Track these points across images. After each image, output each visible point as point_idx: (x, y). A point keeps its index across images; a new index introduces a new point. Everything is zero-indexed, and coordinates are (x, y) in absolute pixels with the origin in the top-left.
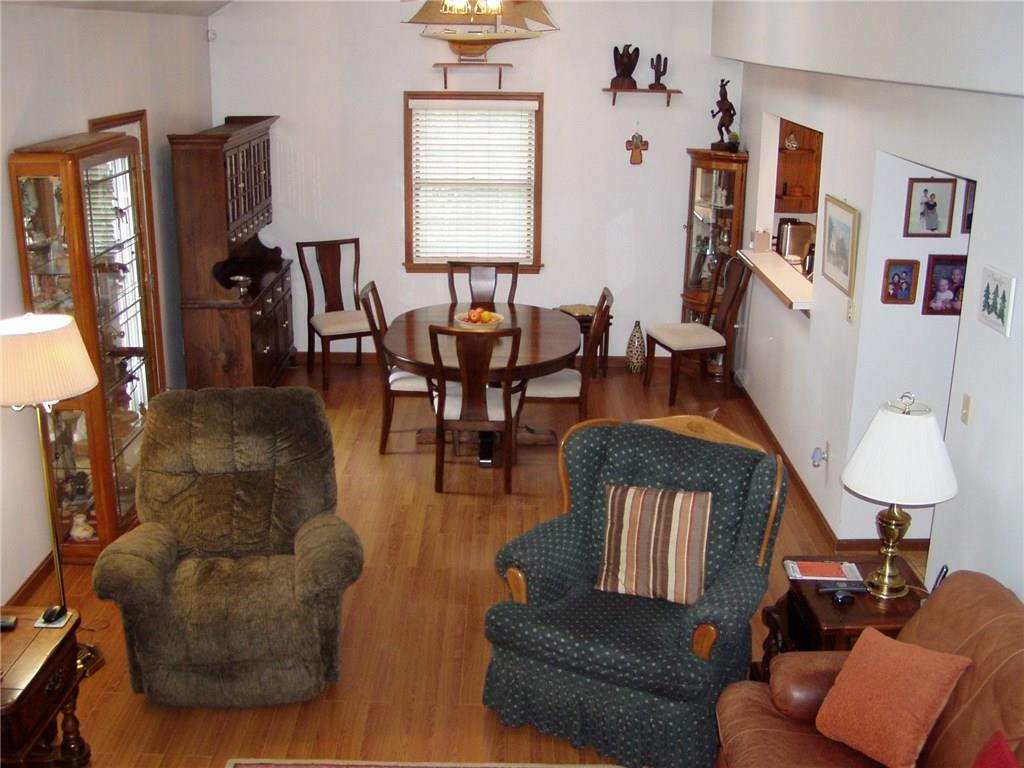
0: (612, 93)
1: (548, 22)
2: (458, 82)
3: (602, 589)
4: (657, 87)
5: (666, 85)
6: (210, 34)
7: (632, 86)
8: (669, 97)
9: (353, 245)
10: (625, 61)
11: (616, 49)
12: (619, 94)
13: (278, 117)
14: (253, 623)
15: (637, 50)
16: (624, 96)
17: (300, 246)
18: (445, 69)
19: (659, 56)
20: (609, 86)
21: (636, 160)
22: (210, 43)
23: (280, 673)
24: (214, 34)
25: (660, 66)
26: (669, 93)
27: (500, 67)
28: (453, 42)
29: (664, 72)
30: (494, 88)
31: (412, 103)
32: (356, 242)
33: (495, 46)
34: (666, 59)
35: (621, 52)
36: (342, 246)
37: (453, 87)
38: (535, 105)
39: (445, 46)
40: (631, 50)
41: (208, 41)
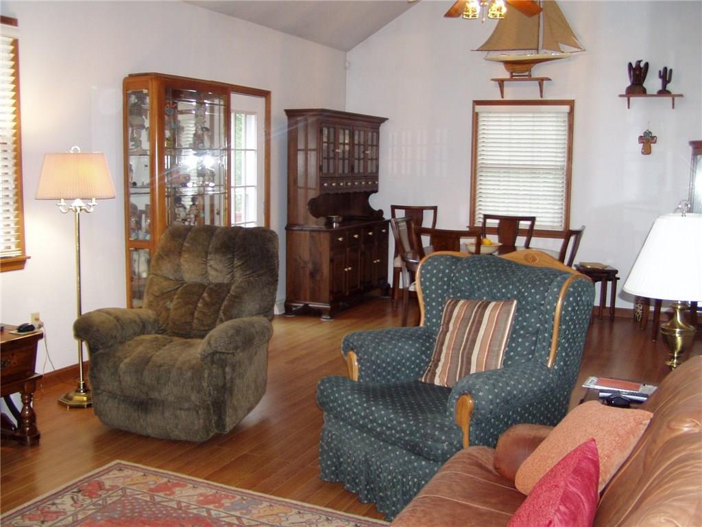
0: (626, 98)
1: (576, 46)
2: (511, 93)
3: (423, 381)
4: (664, 92)
5: (671, 91)
6: (347, 64)
7: (643, 92)
8: (673, 100)
9: (433, 211)
10: (638, 74)
11: (630, 65)
12: (631, 99)
13: (387, 119)
14: (162, 368)
15: (647, 64)
16: (637, 101)
17: (394, 208)
18: (501, 83)
19: (665, 69)
20: (624, 93)
21: (647, 151)
22: (347, 71)
23: (178, 412)
24: (349, 63)
25: (666, 76)
26: (674, 97)
27: (541, 81)
28: (507, 63)
29: (669, 81)
30: (538, 98)
31: (478, 108)
32: (435, 209)
33: (537, 65)
34: (671, 70)
35: (634, 66)
36: (424, 211)
37: (507, 97)
38: (566, 108)
39: (502, 66)
40: (642, 65)
41: (346, 68)
